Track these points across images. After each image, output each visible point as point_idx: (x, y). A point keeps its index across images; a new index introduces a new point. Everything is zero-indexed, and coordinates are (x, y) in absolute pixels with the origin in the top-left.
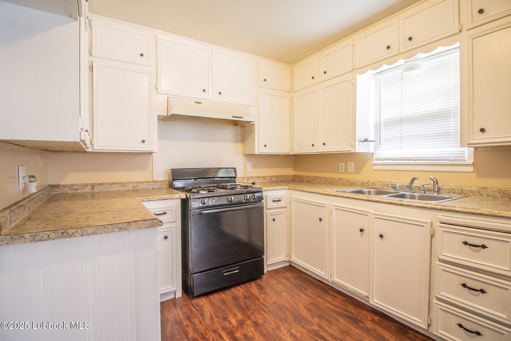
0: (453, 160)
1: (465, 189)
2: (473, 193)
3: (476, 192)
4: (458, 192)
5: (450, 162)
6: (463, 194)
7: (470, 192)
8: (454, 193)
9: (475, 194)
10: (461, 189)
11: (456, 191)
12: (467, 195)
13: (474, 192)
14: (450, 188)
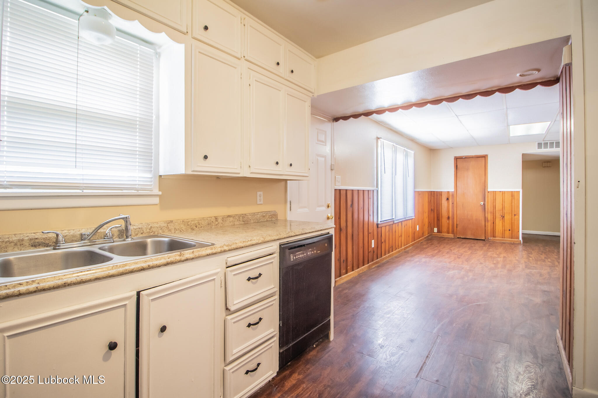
0: (140, 189)
1: (154, 225)
2: (162, 230)
3: (165, 228)
4: (146, 231)
5: (136, 191)
6: (152, 232)
7: (159, 228)
8: (142, 233)
9: (164, 230)
10: (150, 227)
11: (145, 231)
12: (156, 233)
13: (163, 228)
14: (137, 227)
